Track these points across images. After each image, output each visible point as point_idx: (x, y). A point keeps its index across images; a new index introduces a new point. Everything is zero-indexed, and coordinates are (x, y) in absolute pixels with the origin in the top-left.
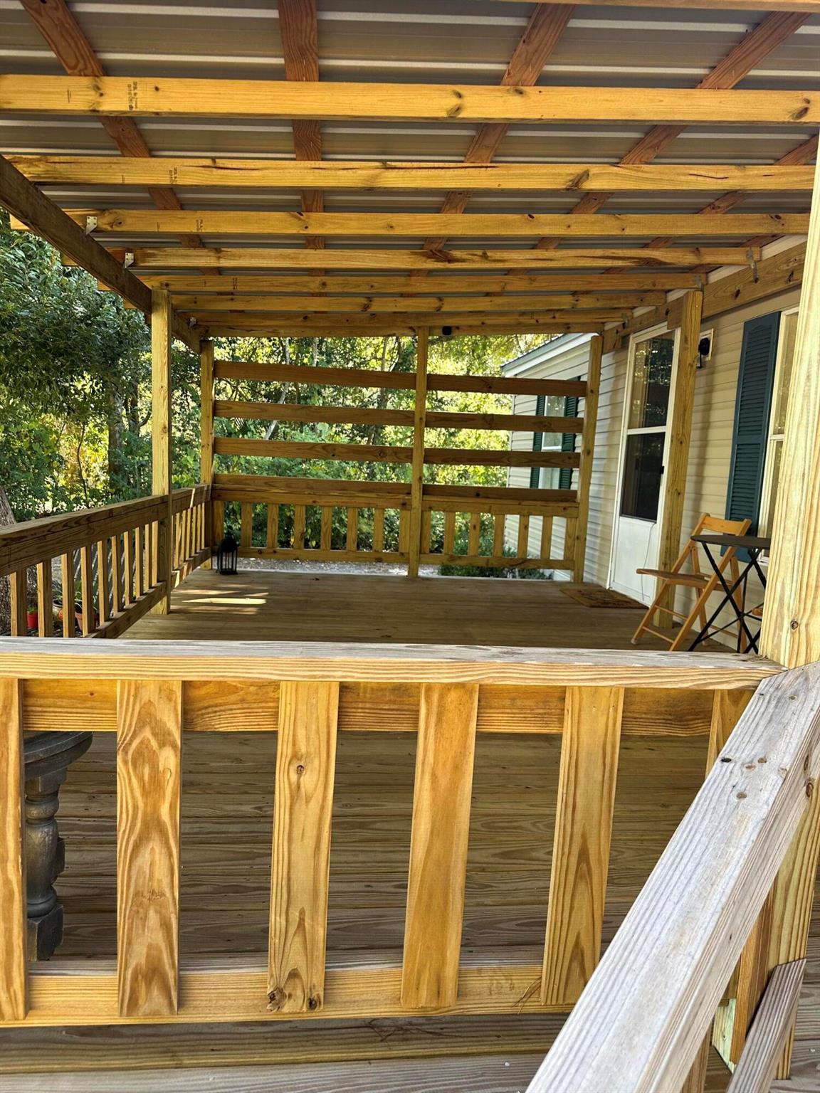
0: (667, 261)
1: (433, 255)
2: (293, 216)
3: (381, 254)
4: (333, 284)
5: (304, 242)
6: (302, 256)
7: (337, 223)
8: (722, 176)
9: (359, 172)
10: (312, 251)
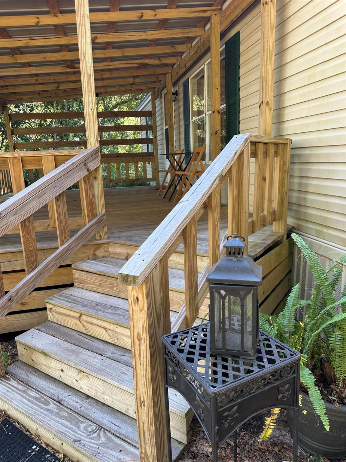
0: (150, 63)
1: (69, 67)
2: (11, 57)
3: (50, 68)
4: (40, 80)
5: (21, 65)
6: (22, 70)
7: (27, 58)
8: (139, 35)
9: (23, 41)
10: (26, 68)
